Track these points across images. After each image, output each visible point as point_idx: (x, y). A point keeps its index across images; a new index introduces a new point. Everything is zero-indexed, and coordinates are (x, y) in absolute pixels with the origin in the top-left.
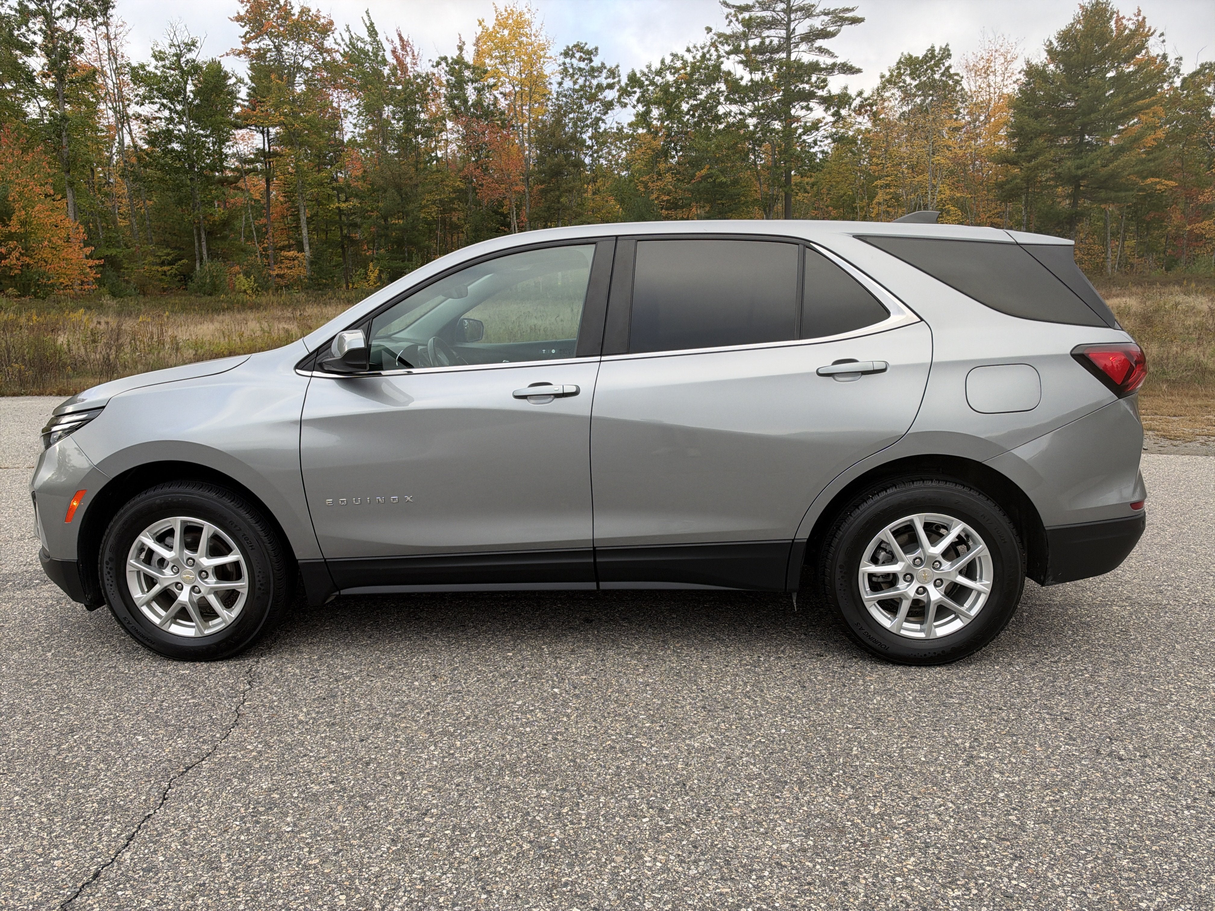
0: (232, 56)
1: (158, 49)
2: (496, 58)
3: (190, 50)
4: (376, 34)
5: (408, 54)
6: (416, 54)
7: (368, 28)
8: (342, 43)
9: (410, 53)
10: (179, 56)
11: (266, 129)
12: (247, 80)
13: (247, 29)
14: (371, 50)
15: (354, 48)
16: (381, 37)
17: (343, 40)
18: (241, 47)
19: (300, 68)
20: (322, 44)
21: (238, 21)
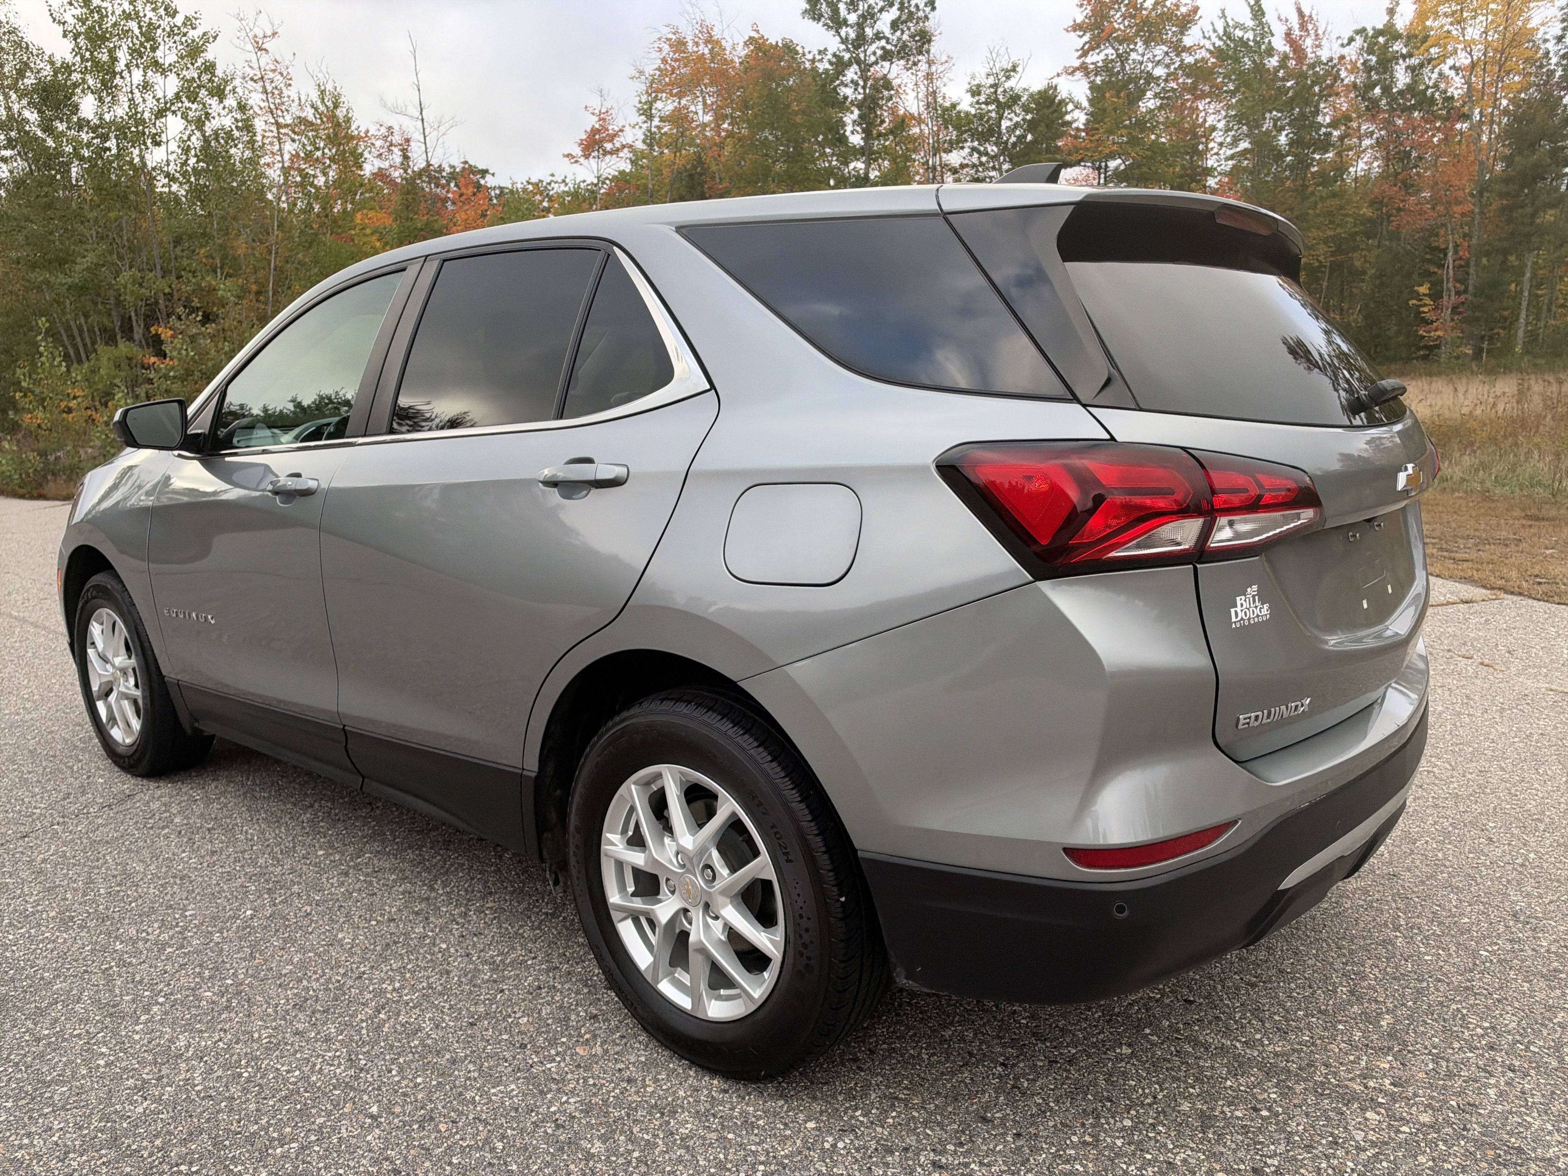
0: (1064, 76)
1: (976, 83)
2: (1446, 15)
3: (1008, 78)
4: (1263, 14)
5: (1308, 35)
6: (1320, 32)
7: (1251, 7)
8: (1213, 36)
9: (1312, 32)
10: (995, 86)
11: (1103, 164)
12: (1085, 104)
13: (1086, 38)
14: (1251, 38)
15: (1229, 38)
16: (1270, 17)
17: (1215, 31)
18: (1077, 63)
19: (1150, 78)
20: (1181, 40)
21: (1075, 31)
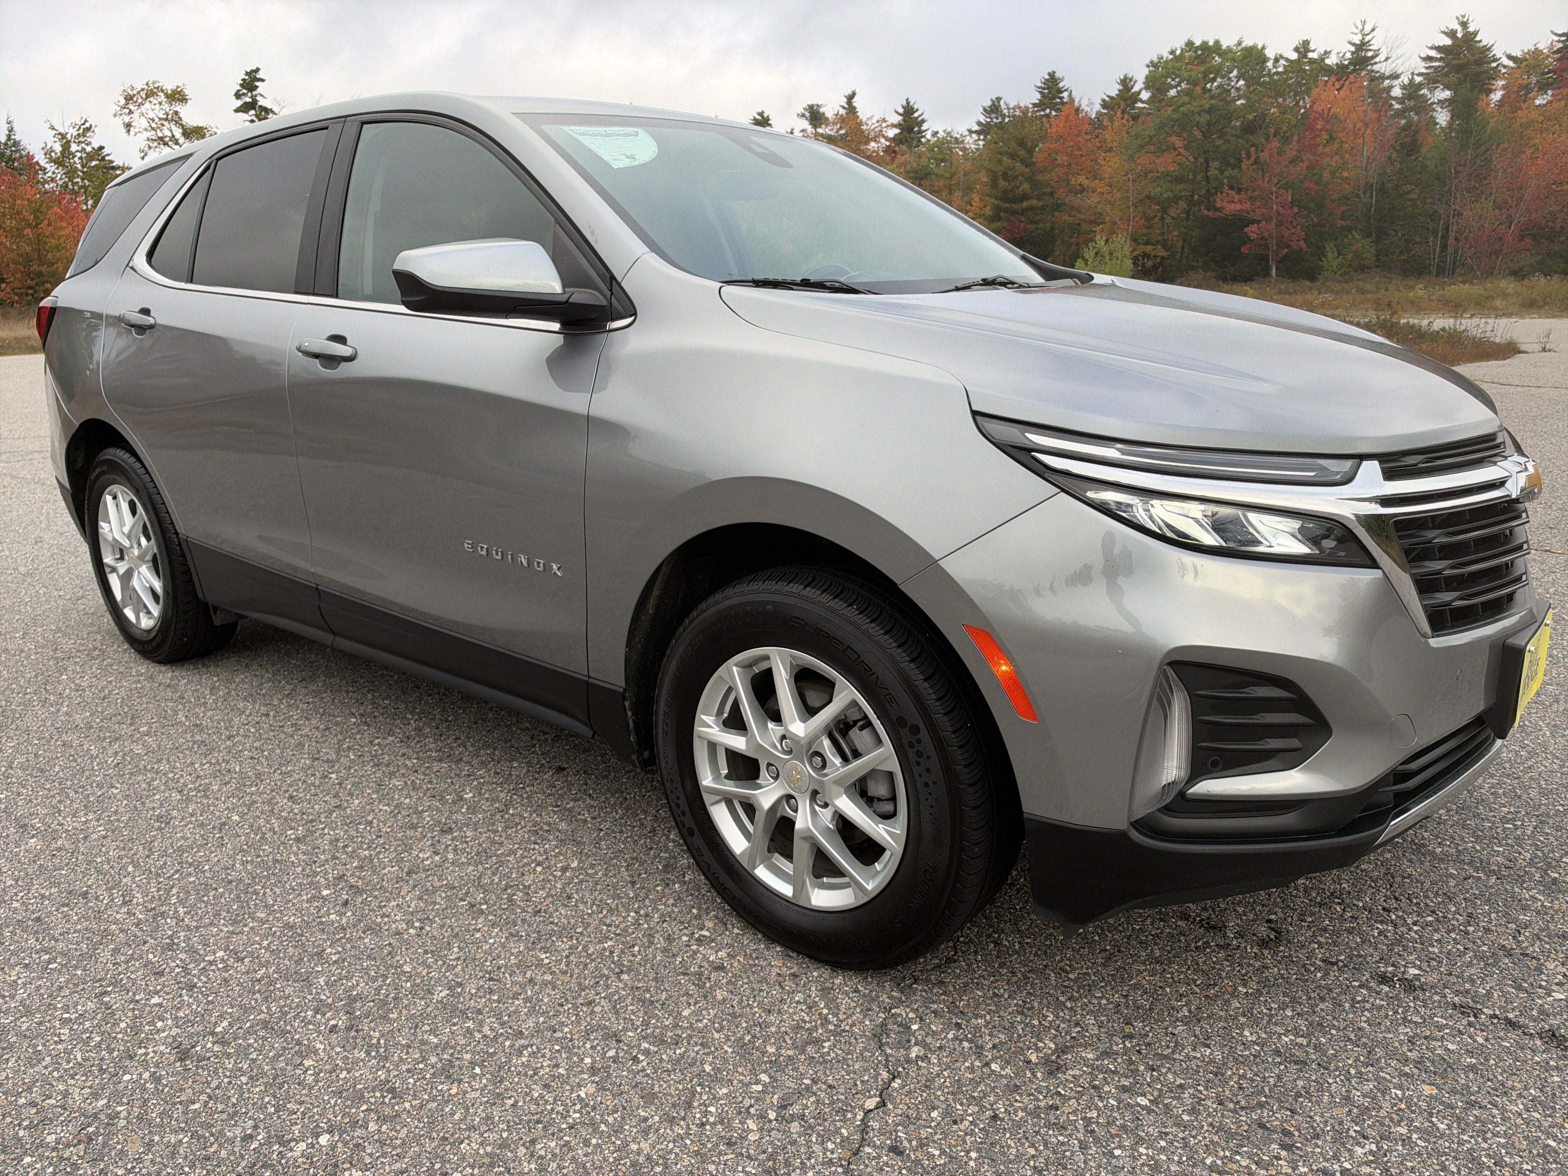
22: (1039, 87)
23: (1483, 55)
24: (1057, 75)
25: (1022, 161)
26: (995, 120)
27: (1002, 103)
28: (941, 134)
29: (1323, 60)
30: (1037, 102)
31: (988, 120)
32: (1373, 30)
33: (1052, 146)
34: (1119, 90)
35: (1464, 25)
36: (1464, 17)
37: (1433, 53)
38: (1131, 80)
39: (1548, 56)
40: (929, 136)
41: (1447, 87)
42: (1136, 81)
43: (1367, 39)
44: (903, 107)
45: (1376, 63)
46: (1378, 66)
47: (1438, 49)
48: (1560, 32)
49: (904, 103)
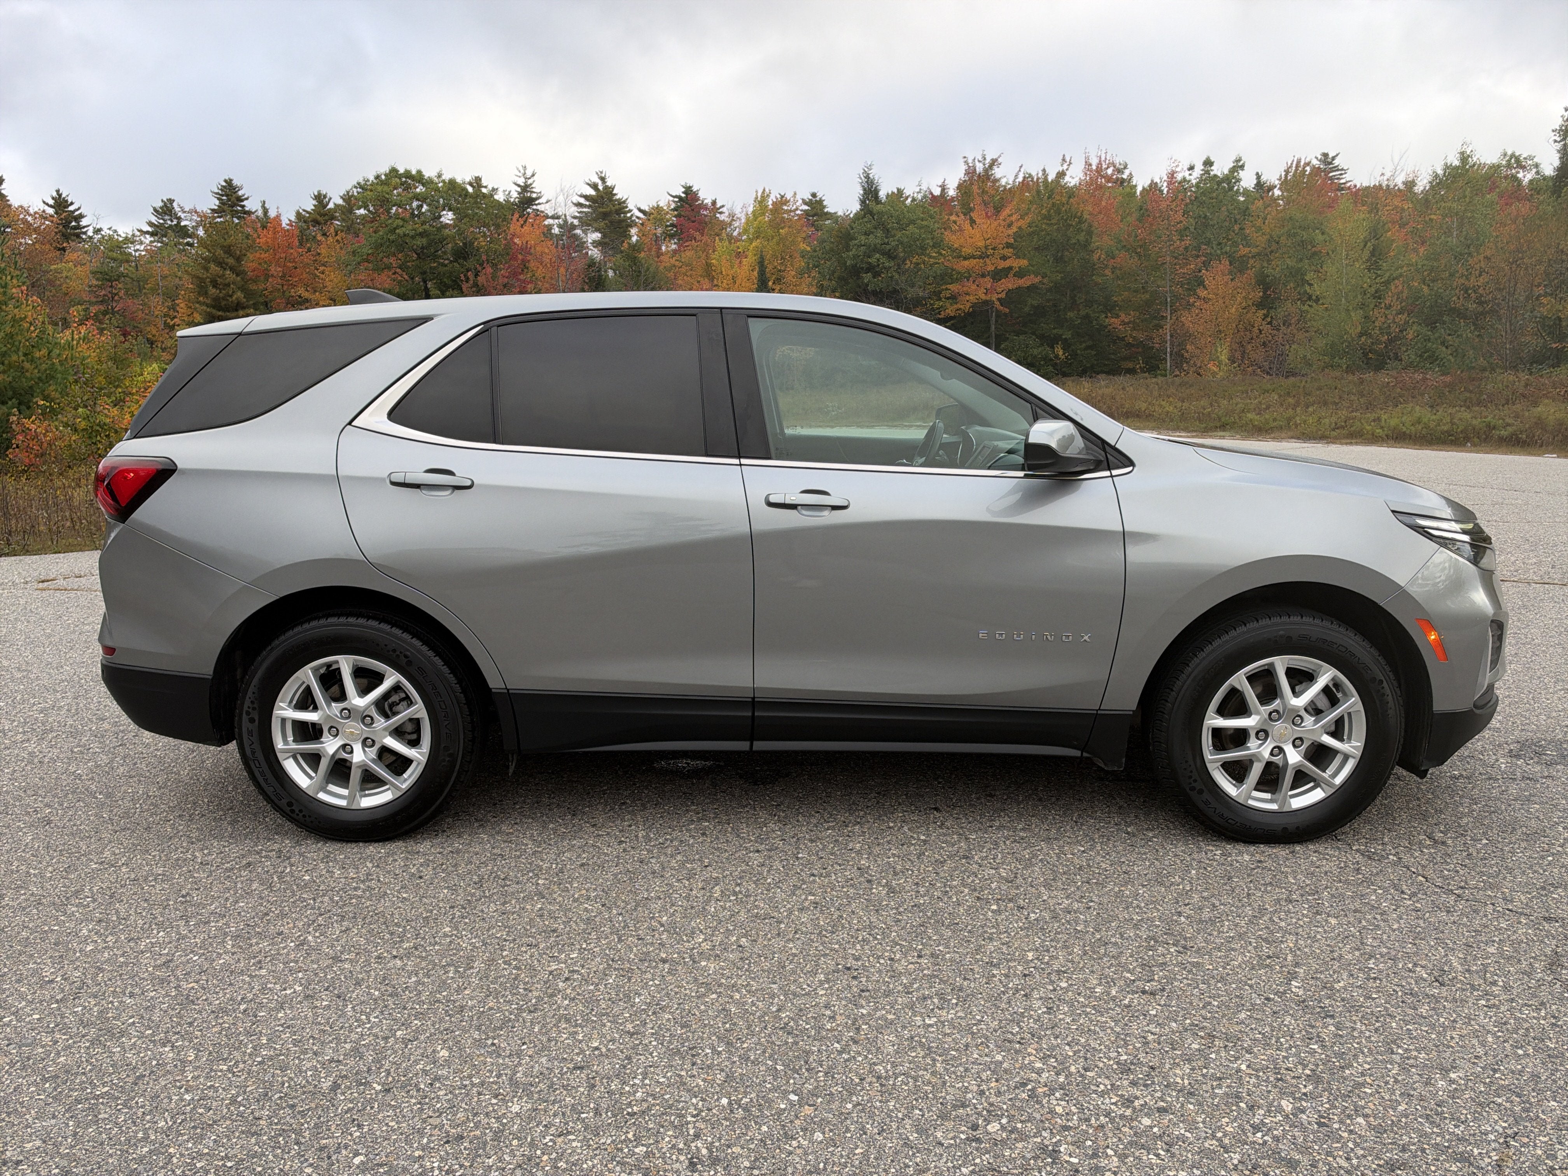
22: (216, 193)
23: (621, 206)
24: (235, 182)
25: (232, 269)
26: (169, 222)
27: (175, 205)
28: (106, 232)
29: (492, 196)
30: (216, 208)
31: (161, 221)
32: (533, 175)
33: (262, 256)
34: (315, 206)
35: (603, 179)
36: (601, 172)
37: (582, 201)
38: (325, 196)
39: (668, 213)
40: (90, 233)
41: (597, 230)
42: (330, 199)
43: (530, 182)
44: (53, 198)
45: (539, 204)
46: (542, 206)
47: (586, 197)
48: (674, 194)
49: (55, 194)
